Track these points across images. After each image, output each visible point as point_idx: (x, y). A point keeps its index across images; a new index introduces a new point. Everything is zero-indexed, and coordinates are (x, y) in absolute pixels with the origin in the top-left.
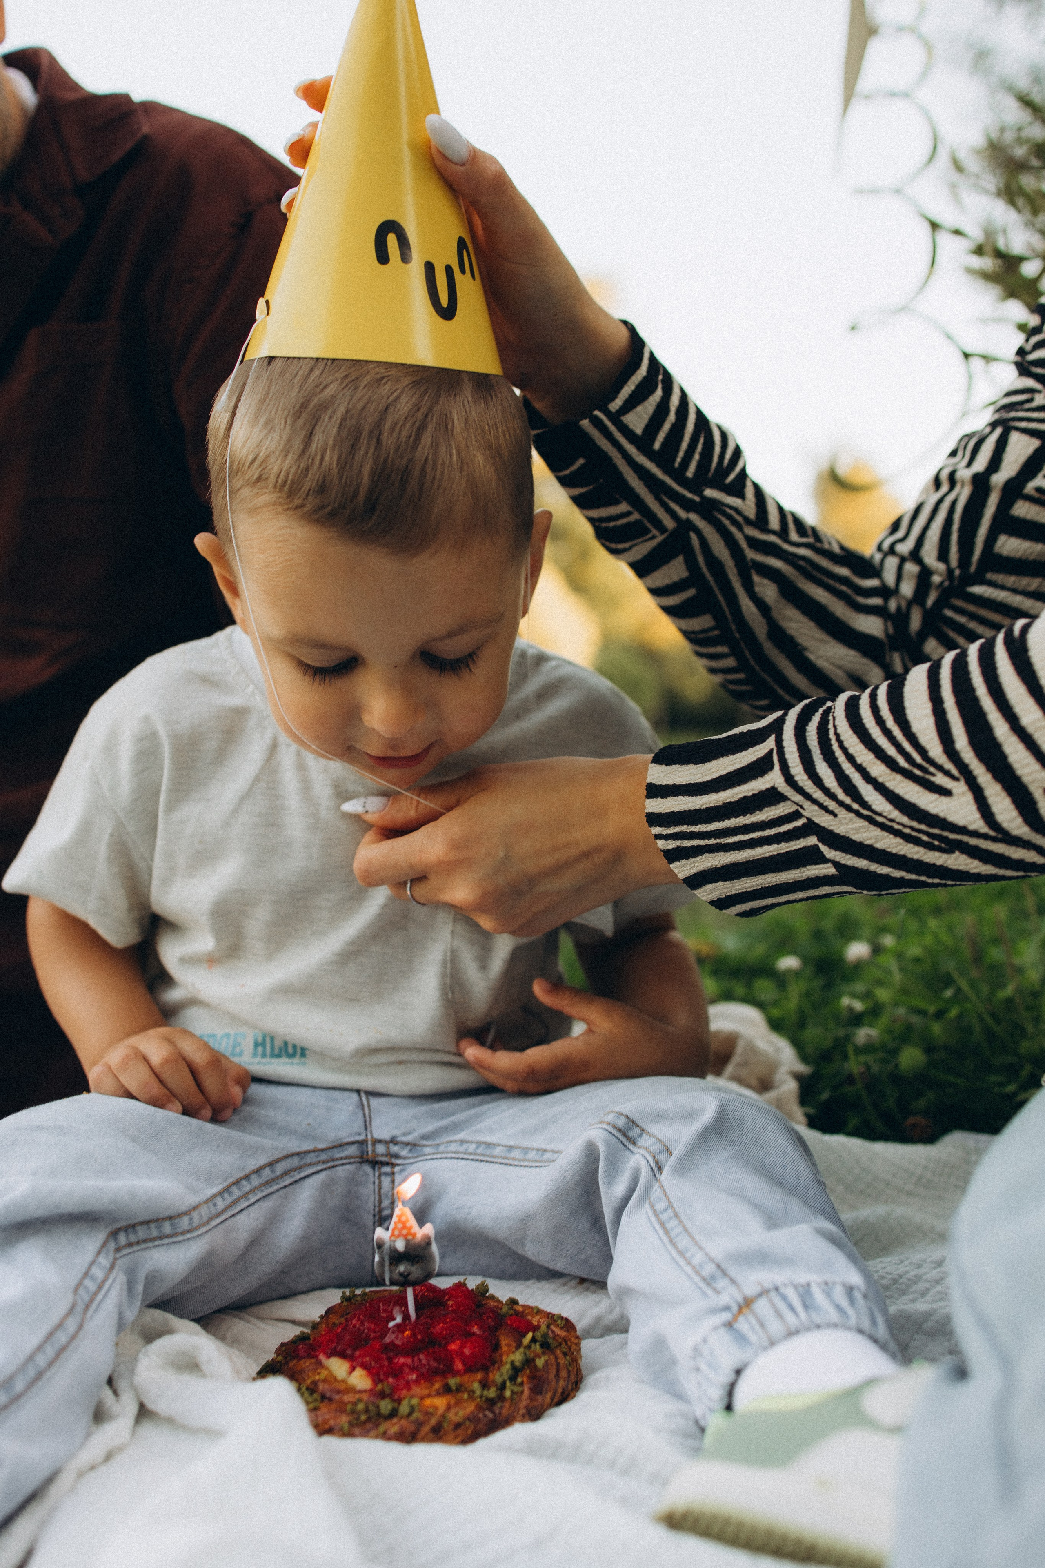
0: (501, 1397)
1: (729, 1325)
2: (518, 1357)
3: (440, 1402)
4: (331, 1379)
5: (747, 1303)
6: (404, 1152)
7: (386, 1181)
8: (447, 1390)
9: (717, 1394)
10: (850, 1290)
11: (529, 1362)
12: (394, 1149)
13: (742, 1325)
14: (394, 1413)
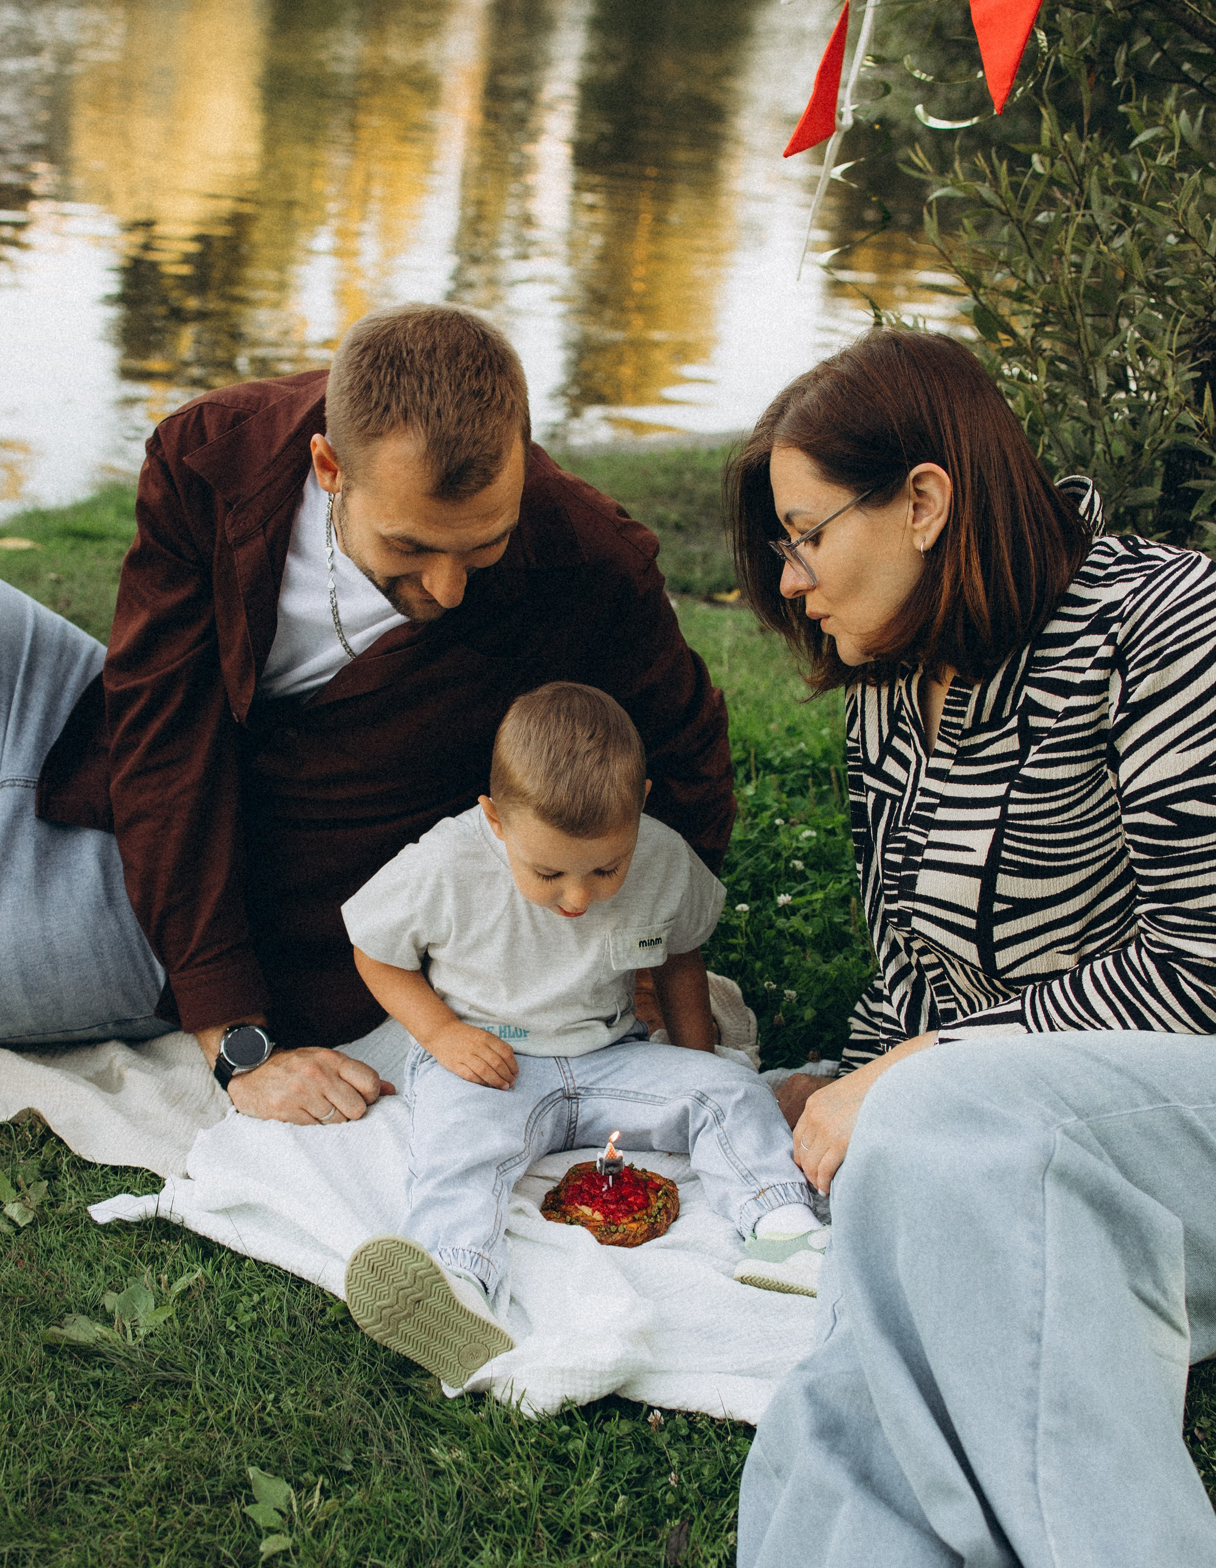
0: (656, 1222)
1: (755, 1199)
2: (660, 1204)
3: (634, 1225)
4: (585, 1215)
5: (763, 1191)
6: (582, 1092)
7: (574, 1106)
8: (634, 1220)
9: (750, 1225)
10: (801, 1184)
11: (665, 1206)
12: (578, 1091)
13: (760, 1199)
14: (617, 1231)
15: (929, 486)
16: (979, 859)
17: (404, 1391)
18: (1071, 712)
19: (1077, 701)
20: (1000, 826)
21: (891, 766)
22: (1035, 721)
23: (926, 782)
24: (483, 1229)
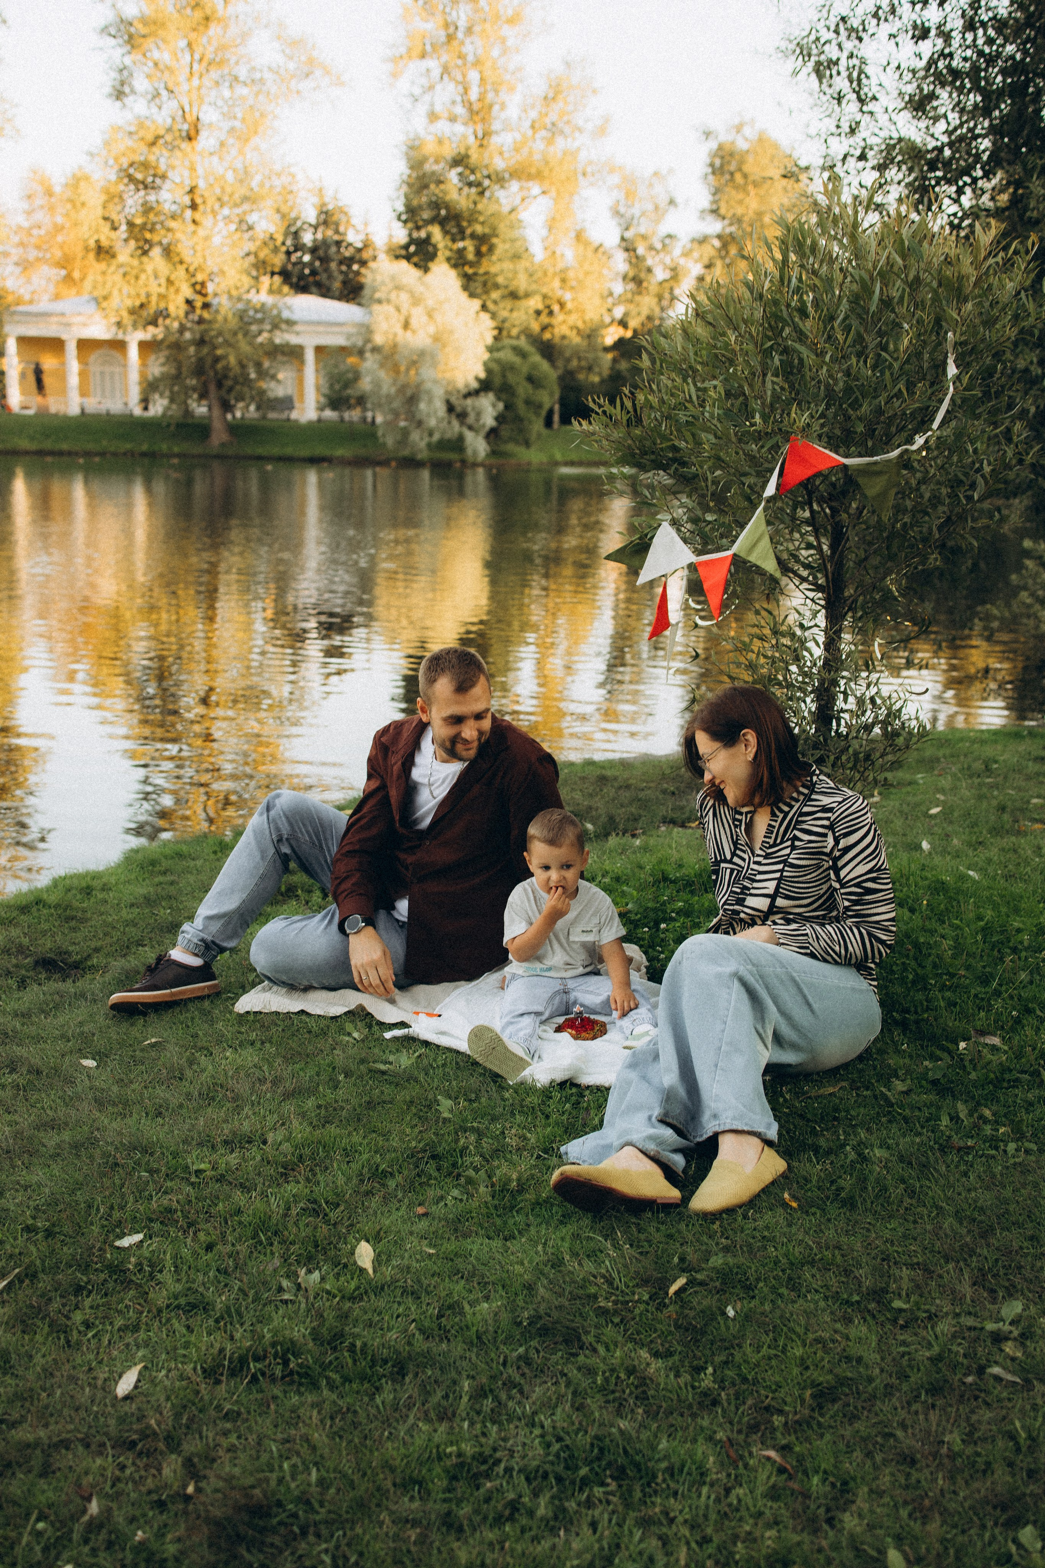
6: (571, 991)
7: (568, 996)
12: (569, 990)
15: (749, 737)
16: (771, 891)
17: (495, 1082)
18: (810, 842)
19: (813, 838)
20: (779, 880)
21: (736, 860)
22: (797, 843)
23: (752, 866)
24: (528, 1031)
